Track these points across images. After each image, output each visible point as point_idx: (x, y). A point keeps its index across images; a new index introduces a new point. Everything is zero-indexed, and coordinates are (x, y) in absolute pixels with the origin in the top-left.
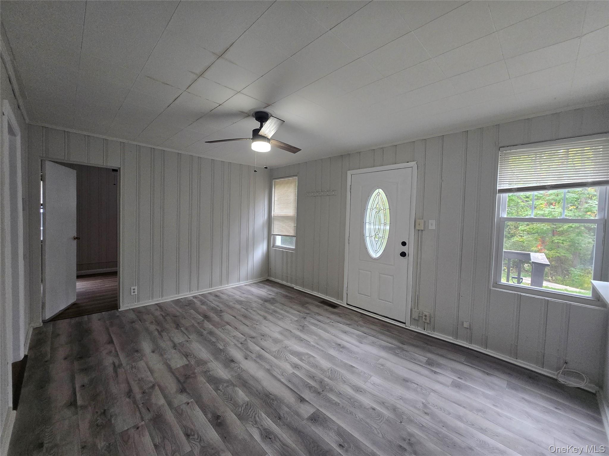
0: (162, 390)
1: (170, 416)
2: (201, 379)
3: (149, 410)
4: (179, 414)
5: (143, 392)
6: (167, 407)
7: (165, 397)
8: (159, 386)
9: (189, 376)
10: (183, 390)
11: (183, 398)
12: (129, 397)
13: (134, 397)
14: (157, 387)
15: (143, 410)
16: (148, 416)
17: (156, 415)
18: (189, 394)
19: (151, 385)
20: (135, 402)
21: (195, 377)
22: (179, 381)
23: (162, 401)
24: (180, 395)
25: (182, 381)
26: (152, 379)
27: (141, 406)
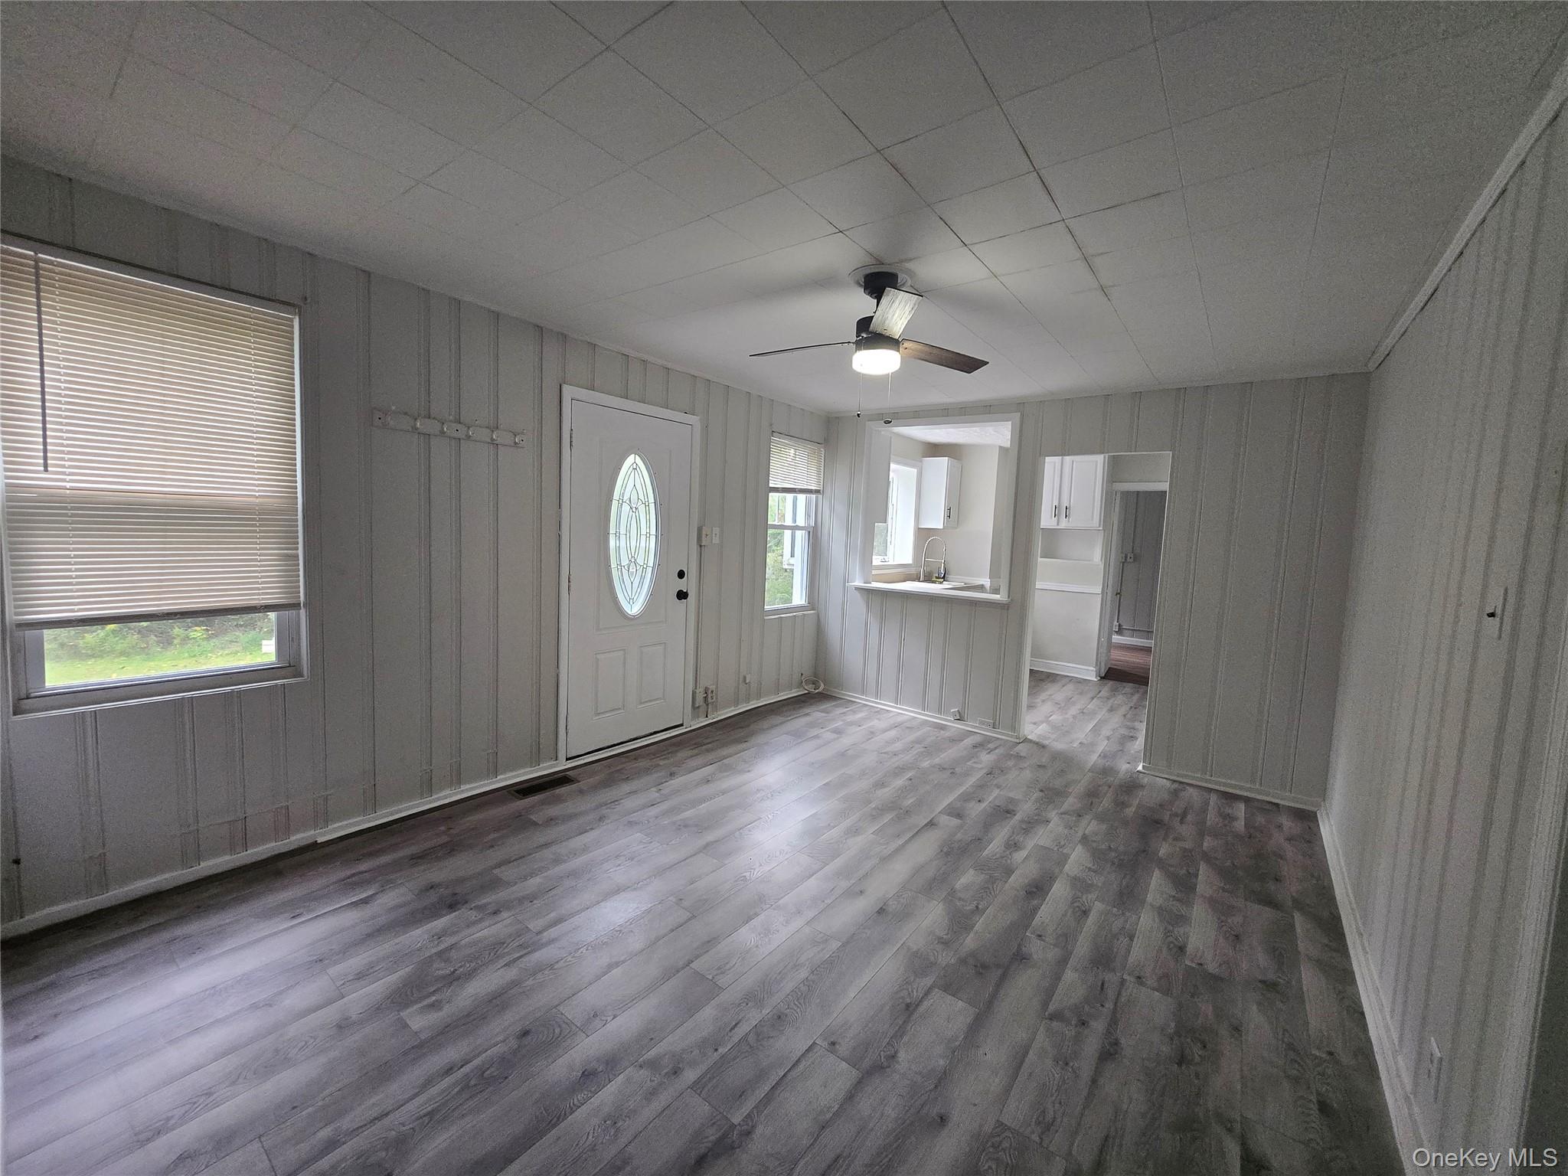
0: (1049, 993)
1: (1082, 948)
2: (970, 942)
3: (1103, 984)
4: (1066, 939)
5: (1084, 1024)
6: (1072, 962)
7: (1057, 977)
8: (1045, 1004)
9: (976, 966)
10: (1021, 958)
11: (1036, 949)
12: (1116, 1043)
13: (1108, 1033)
14: (1052, 1008)
15: (1111, 993)
16: (1111, 978)
17: (1098, 968)
18: (1019, 945)
19: (1055, 1024)
20: (1113, 1022)
21: (973, 954)
22: (1003, 978)
23: (1070, 975)
24: (1035, 957)
25: (1000, 972)
26: (1041, 1036)
27: (1109, 1005)
